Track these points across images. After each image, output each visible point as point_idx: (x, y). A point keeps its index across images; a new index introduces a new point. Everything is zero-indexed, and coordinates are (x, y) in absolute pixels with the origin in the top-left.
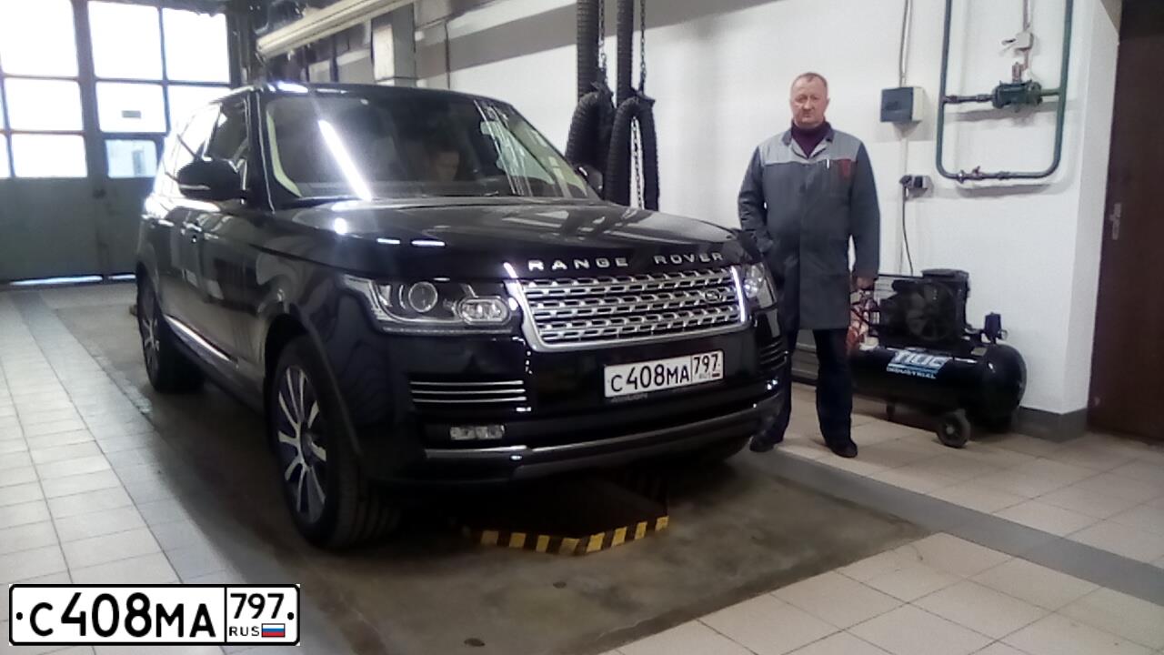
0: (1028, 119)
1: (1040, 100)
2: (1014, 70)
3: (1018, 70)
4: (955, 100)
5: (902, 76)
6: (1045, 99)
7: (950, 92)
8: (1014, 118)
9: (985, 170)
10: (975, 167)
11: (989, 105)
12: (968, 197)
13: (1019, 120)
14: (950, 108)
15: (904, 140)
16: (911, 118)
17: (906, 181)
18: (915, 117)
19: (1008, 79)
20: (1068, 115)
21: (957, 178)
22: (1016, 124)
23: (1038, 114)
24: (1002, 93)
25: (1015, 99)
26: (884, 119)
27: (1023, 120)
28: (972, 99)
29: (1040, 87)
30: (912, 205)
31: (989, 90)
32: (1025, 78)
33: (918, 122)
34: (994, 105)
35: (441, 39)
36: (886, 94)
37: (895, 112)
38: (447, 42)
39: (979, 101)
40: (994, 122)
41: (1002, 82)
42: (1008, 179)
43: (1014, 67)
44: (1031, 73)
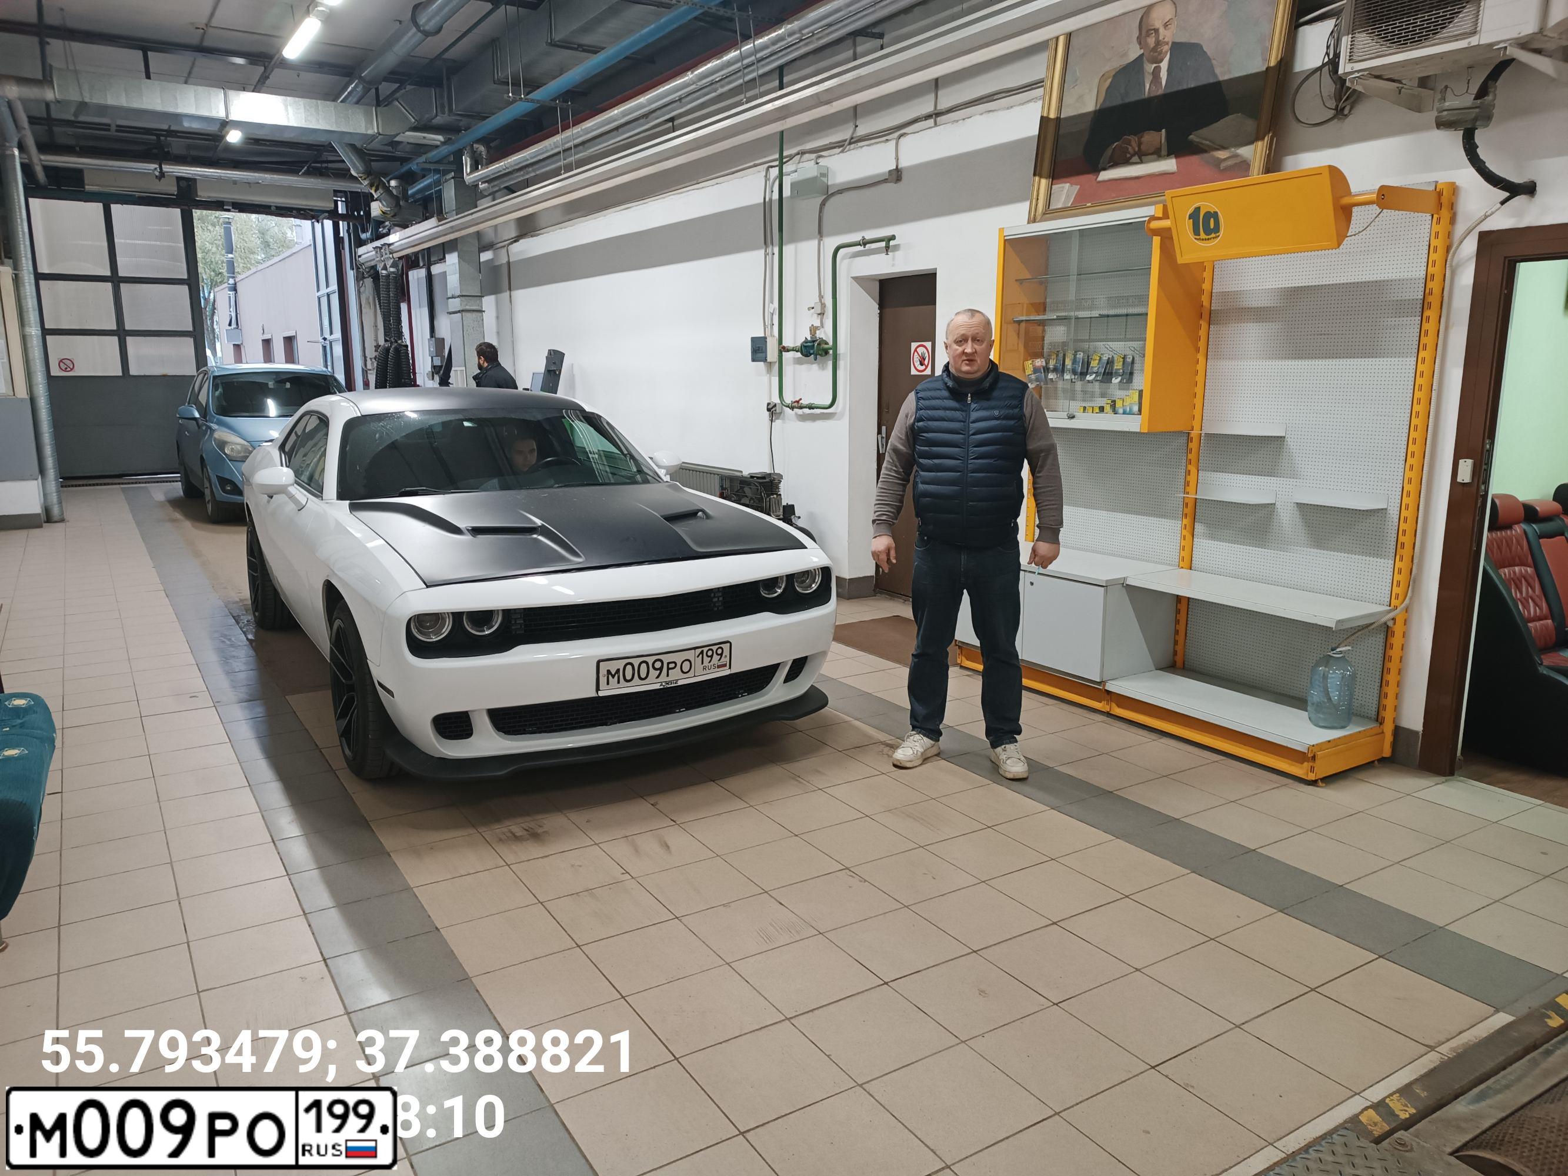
1: (827, 353)
2: (810, 331)
3: (813, 330)
4: (787, 350)
5: (762, 328)
7: (785, 344)
8: (818, 363)
9: (804, 402)
10: (797, 399)
11: (799, 355)
12: (799, 420)
14: (786, 354)
15: (768, 375)
16: (766, 360)
17: (769, 407)
18: (769, 359)
19: (809, 338)
20: (841, 364)
21: (788, 407)
23: (829, 362)
24: (805, 347)
25: (811, 351)
26: (753, 360)
27: (823, 366)
28: (793, 350)
29: (827, 343)
31: (798, 344)
32: (819, 334)
33: (770, 362)
34: (802, 354)
35: (504, 260)
36: (754, 340)
37: (759, 355)
38: (509, 263)
39: (797, 352)
40: (809, 366)
41: (806, 338)
42: (814, 409)
43: (811, 327)
44: (825, 332)
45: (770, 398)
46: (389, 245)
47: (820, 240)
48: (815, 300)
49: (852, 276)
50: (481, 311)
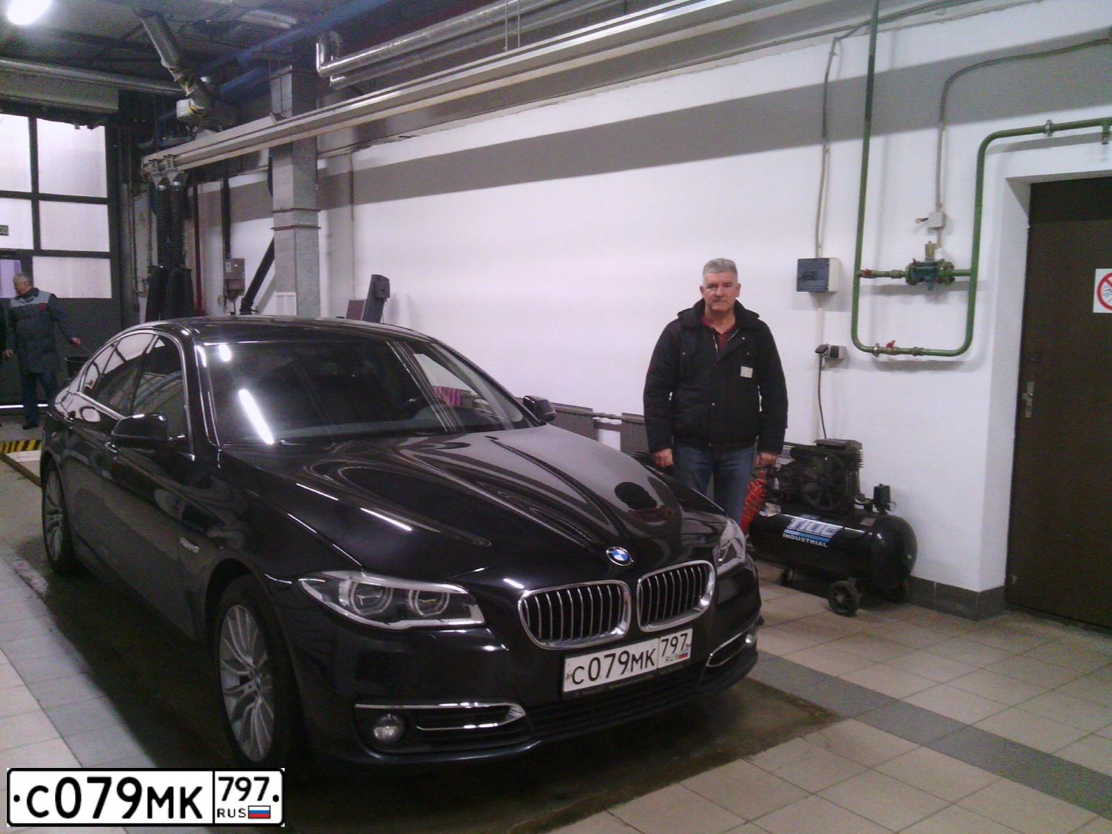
0: (940, 297)
1: (952, 280)
2: (927, 249)
3: (930, 249)
4: (869, 274)
5: (818, 246)
6: (958, 279)
8: (927, 295)
9: (898, 345)
10: (890, 341)
11: (902, 281)
12: (884, 369)
13: (932, 297)
14: (864, 282)
15: (820, 310)
16: (827, 289)
17: (821, 351)
18: (831, 288)
19: (921, 257)
20: (980, 295)
21: (870, 351)
22: (930, 300)
23: (951, 293)
24: (915, 271)
25: (928, 278)
26: (799, 289)
27: (936, 297)
28: (887, 275)
29: (952, 267)
30: (827, 374)
31: (902, 265)
32: (938, 256)
33: (833, 293)
34: (907, 281)
35: (345, 170)
36: (802, 263)
37: (811, 283)
38: (351, 173)
39: (893, 277)
40: (908, 298)
41: (914, 260)
42: (921, 355)
43: (927, 246)
44: (944, 253)
45: (822, 339)
46: (175, 156)
47: (942, 130)
48: (926, 208)
49: (1010, 175)
50: (316, 228)
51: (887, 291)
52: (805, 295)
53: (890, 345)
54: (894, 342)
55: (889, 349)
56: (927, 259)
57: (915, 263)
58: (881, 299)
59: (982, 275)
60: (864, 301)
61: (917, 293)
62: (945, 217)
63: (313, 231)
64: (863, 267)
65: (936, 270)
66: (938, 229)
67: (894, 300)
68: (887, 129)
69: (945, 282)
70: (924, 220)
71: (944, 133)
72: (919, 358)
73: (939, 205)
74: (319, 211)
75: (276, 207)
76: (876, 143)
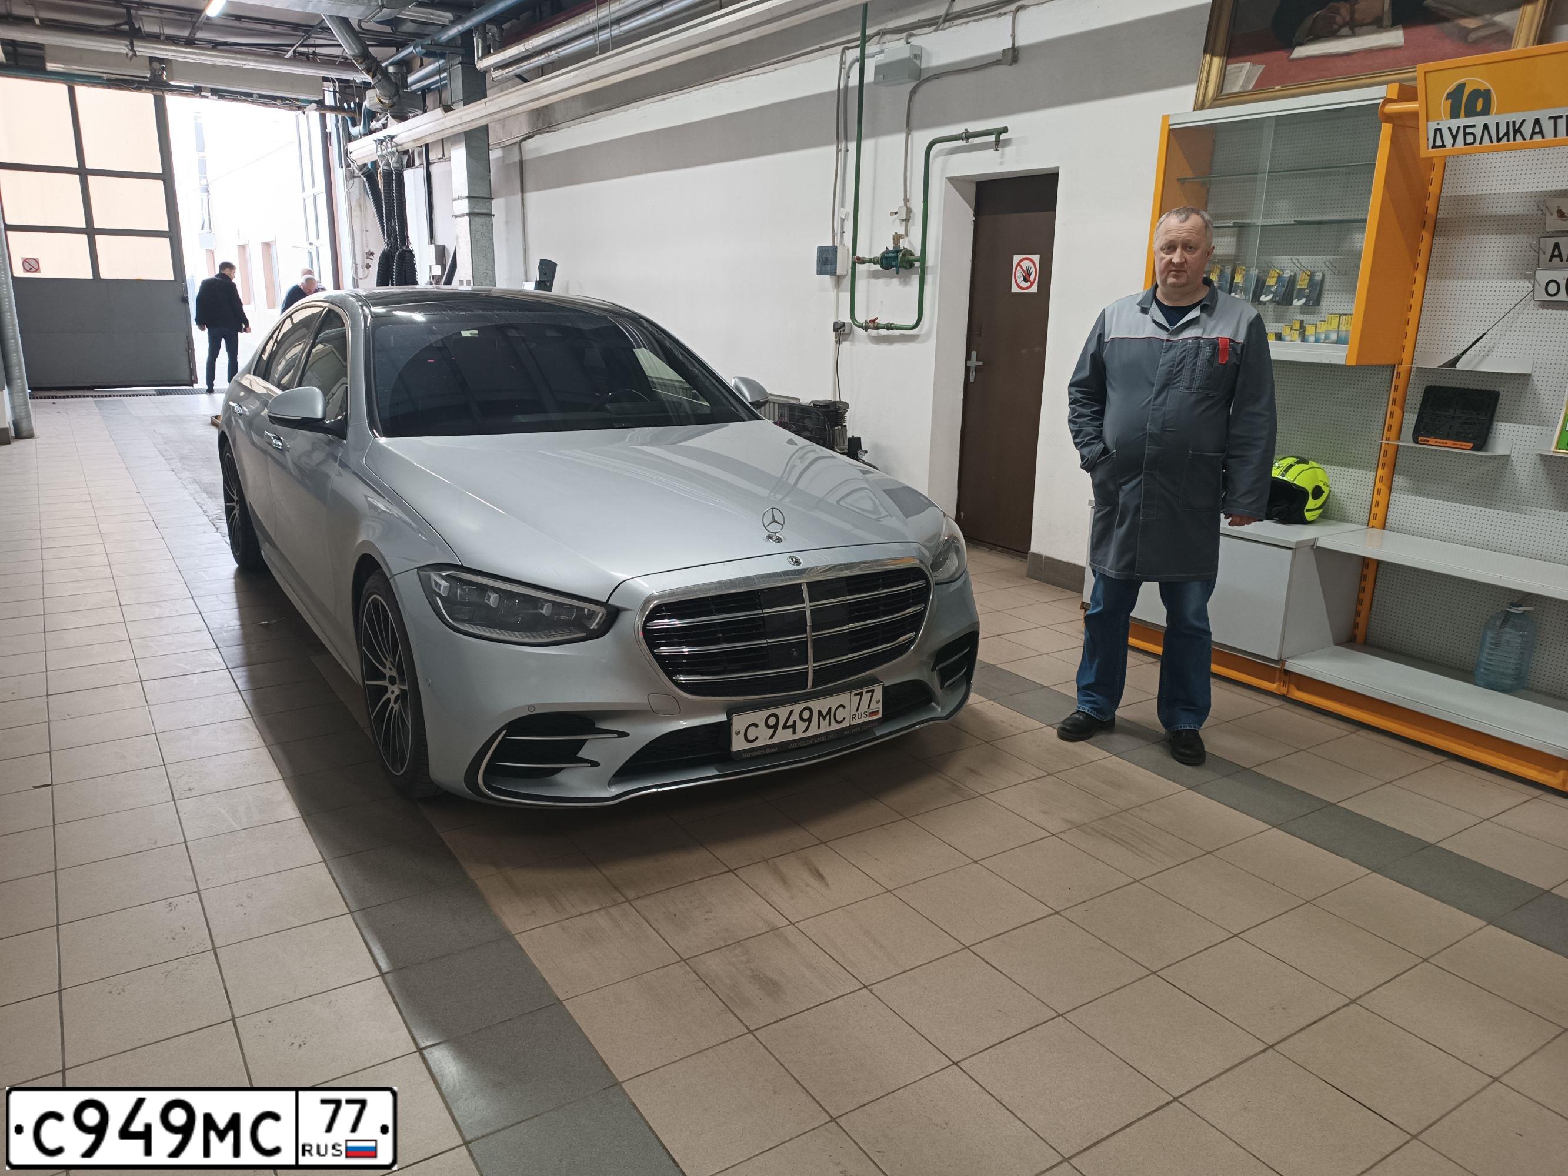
0: (907, 280)
1: (911, 265)
2: (894, 239)
3: (897, 238)
4: (862, 261)
5: (832, 236)
6: (917, 264)
8: (900, 278)
9: (881, 321)
10: (873, 319)
11: (878, 267)
12: (872, 342)
13: (902, 280)
14: (860, 267)
15: (834, 290)
16: (835, 272)
17: (836, 326)
18: (838, 272)
19: (891, 248)
20: (929, 278)
21: (861, 326)
22: (901, 283)
23: (913, 276)
24: (885, 258)
25: (894, 263)
26: (820, 272)
27: (905, 280)
28: (870, 261)
29: (912, 254)
31: (877, 253)
32: (904, 244)
33: (841, 276)
34: (882, 266)
36: (819, 249)
37: (829, 267)
38: (522, 162)
39: (875, 263)
40: (888, 280)
41: (887, 248)
42: (892, 330)
43: (894, 236)
44: (909, 242)
45: (837, 317)
47: (908, 133)
48: (899, 204)
49: (948, 176)
50: (491, 215)
51: (875, 275)
52: (827, 278)
53: (873, 321)
54: (877, 318)
55: (872, 325)
56: (894, 247)
57: (887, 251)
58: (873, 281)
59: (930, 261)
60: (861, 285)
61: (892, 277)
62: (909, 211)
63: (489, 219)
64: (859, 254)
65: (897, 257)
66: (907, 220)
67: (881, 282)
68: (875, 134)
69: (905, 268)
70: (896, 213)
71: (910, 136)
72: (890, 332)
73: (906, 200)
74: (493, 199)
75: (455, 196)
76: (867, 145)
